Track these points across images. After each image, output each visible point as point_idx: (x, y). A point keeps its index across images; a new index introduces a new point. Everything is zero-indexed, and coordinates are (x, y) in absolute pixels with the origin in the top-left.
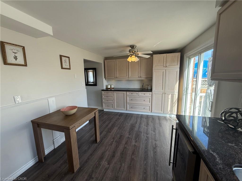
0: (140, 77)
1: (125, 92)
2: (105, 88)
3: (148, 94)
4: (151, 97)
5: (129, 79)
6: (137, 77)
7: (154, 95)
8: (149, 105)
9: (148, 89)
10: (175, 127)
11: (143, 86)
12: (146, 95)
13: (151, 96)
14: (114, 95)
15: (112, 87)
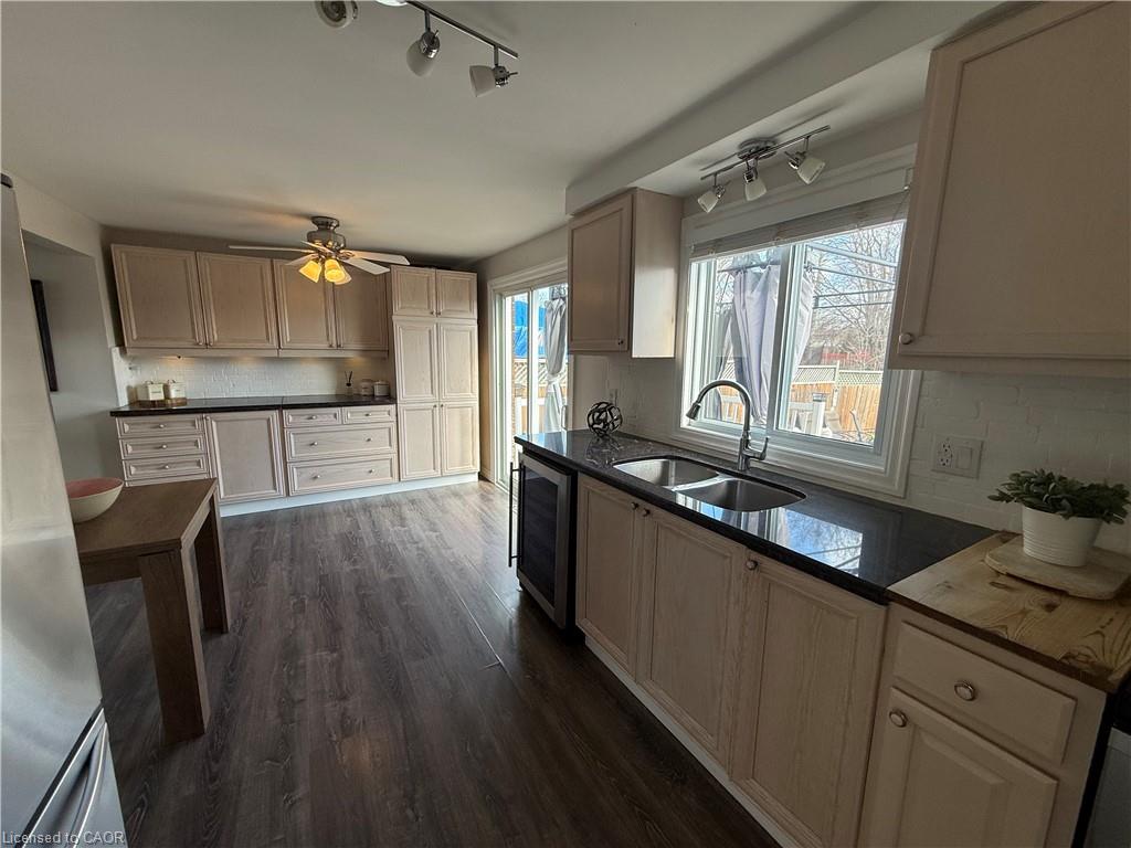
0: (338, 346)
1: (275, 414)
2: (123, 402)
3: (381, 412)
4: (394, 425)
5: (283, 354)
6: (325, 346)
7: (404, 417)
8: (389, 456)
9: (373, 395)
10: (516, 466)
11: (349, 385)
12: (372, 418)
13: (394, 417)
14: (206, 433)
15: (173, 394)
